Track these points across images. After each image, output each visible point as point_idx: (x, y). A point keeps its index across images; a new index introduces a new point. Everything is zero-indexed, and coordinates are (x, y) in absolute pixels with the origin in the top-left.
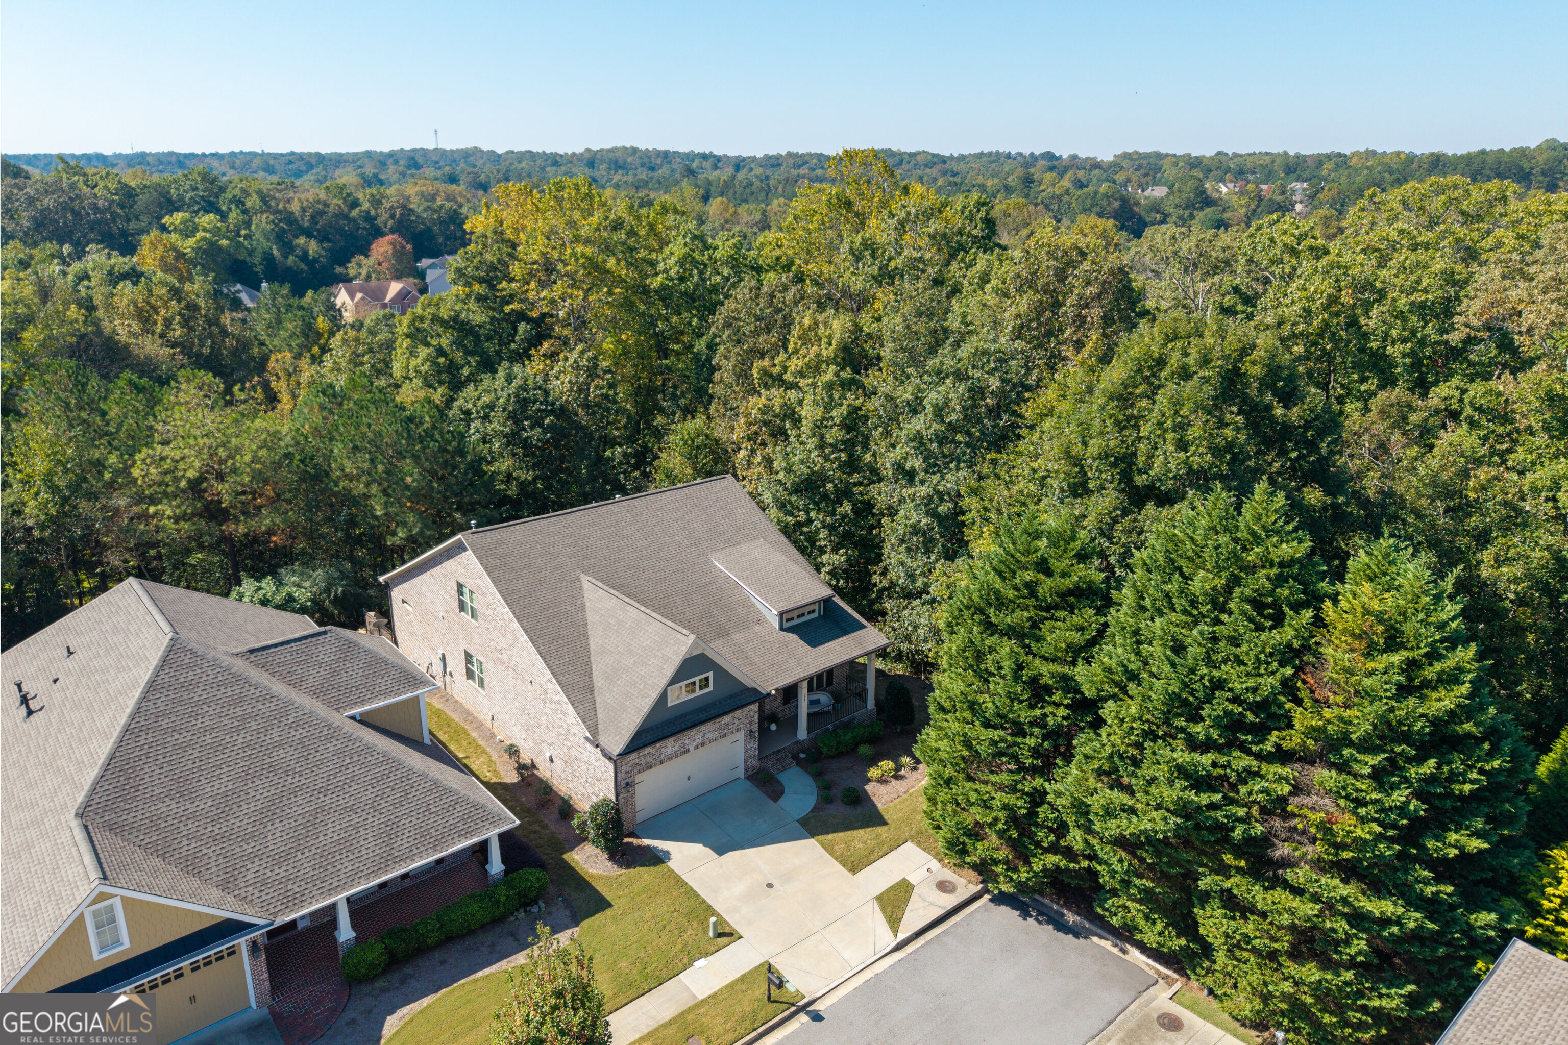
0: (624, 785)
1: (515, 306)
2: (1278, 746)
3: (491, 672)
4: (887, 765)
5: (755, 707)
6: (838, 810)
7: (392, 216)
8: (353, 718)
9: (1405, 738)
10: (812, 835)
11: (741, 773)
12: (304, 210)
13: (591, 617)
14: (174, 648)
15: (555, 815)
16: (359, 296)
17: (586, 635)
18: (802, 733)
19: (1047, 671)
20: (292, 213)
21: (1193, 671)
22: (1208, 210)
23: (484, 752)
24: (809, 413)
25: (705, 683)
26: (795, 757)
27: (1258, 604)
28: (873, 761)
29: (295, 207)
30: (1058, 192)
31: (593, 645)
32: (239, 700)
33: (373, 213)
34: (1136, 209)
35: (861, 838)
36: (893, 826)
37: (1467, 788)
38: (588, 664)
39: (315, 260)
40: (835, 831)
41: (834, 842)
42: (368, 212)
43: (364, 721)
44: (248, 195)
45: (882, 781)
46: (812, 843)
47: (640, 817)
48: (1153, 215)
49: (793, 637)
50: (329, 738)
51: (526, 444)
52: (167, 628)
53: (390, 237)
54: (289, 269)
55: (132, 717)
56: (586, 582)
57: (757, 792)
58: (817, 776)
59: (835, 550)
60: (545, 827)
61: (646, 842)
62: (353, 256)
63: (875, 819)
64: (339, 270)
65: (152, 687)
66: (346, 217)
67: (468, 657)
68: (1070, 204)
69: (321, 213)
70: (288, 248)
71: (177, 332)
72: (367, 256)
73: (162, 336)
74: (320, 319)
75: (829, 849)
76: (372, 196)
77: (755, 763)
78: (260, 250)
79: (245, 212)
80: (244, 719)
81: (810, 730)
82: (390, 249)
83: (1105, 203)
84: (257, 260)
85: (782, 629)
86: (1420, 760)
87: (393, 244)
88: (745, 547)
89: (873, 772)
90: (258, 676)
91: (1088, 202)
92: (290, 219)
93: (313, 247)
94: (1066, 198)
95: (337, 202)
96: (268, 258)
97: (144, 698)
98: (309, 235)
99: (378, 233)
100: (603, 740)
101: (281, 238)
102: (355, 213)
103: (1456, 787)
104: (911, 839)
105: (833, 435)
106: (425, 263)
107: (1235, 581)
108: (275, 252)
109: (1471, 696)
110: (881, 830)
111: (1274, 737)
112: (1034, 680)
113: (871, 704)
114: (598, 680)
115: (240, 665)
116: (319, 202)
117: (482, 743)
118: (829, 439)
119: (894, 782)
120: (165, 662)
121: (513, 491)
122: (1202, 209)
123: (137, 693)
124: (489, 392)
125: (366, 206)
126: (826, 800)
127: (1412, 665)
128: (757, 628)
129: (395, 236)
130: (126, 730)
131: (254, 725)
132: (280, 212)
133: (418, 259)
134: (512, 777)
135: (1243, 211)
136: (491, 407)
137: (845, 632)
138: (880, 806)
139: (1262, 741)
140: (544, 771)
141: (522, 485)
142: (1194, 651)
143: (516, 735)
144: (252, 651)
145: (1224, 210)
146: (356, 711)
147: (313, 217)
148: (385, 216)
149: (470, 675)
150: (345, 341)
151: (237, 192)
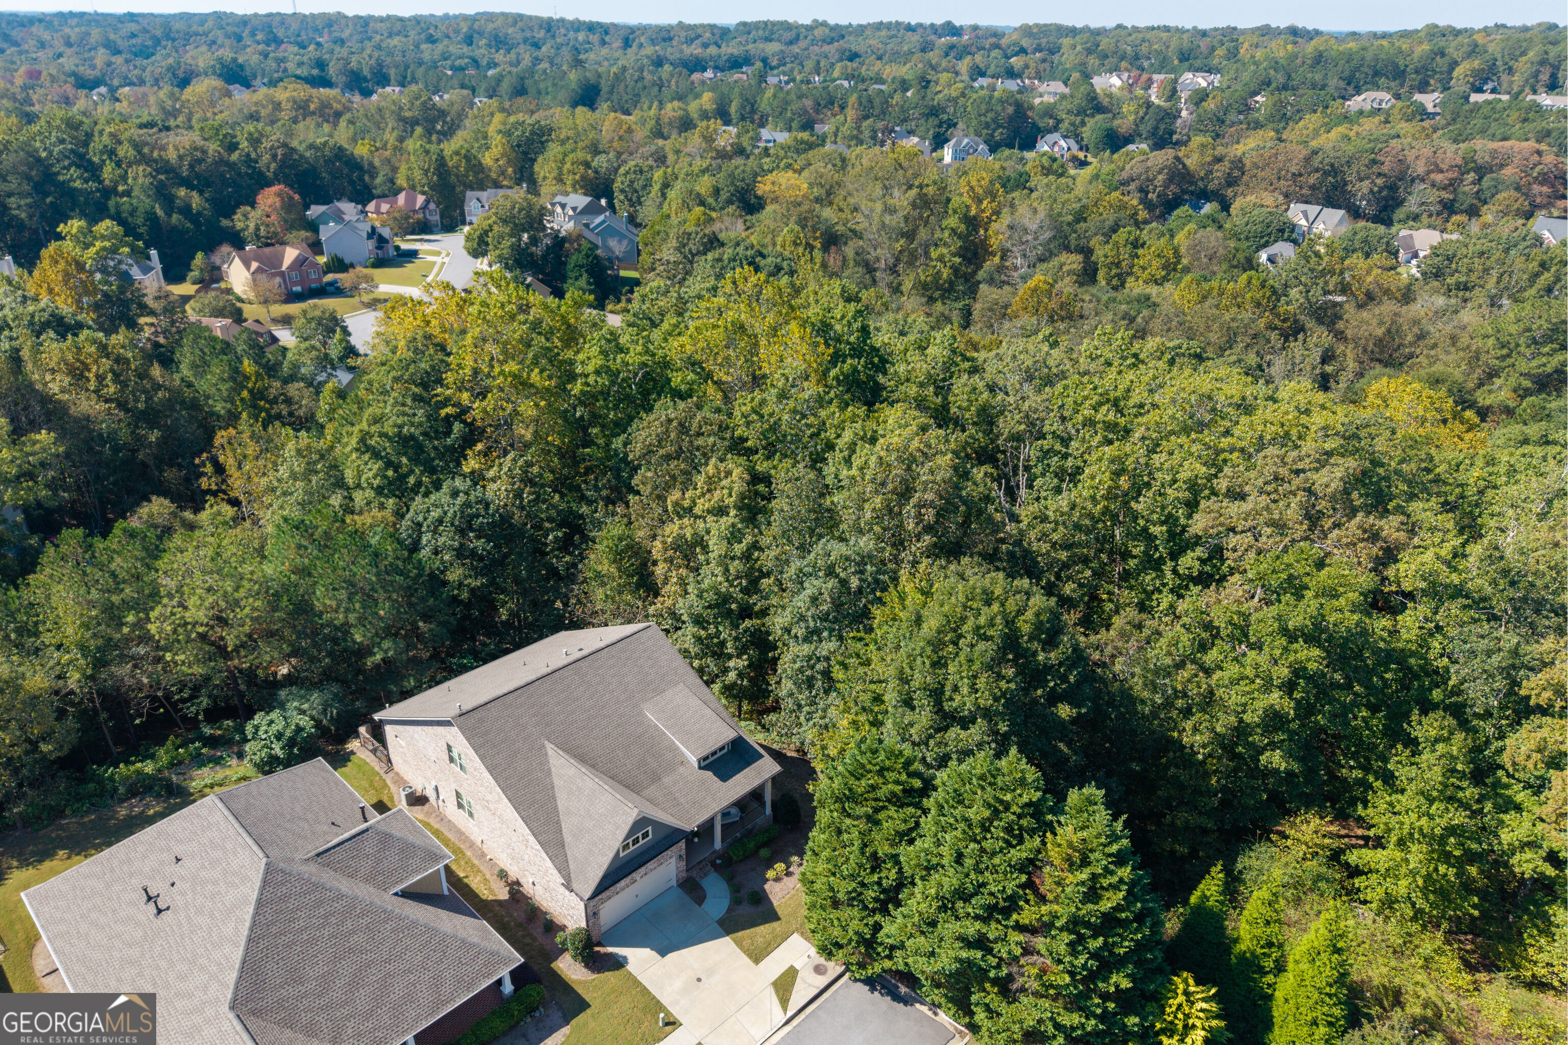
0: (592, 915)
1: (449, 410)
2: (1017, 922)
3: (477, 809)
4: (780, 866)
5: (682, 844)
6: (746, 909)
7: (274, 156)
8: (396, 894)
9: (1088, 925)
10: (728, 933)
11: (674, 883)
12: (181, 158)
13: (557, 782)
14: (269, 870)
15: (540, 930)
16: (255, 265)
17: (554, 797)
18: (718, 844)
19: (884, 849)
20: (168, 161)
21: (967, 875)
22: (1099, 117)
23: (479, 871)
24: (716, 547)
25: (645, 835)
26: (713, 864)
27: (1008, 830)
28: (770, 866)
29: (172, 155)
30: (954, 94)
31: (561, 807)
32: (320, 903)
33: (253, 155)
34: (1030, 113)
35: (763, 931)
36: (784, 919)
37: (1122, 951)
38: (558, 823)
39: (199, 214)
40: (743, 929)
41: (743, 939)
42: (248, 155)
43: (405, 894)
44: (120, 143)
45: (777, 879)
46: (727, 939)
47: (603, 929)
48: (1046, 120)
49: (709, 774)
50: (388, 919)
51: (473, 553)
52: (261, 855)
53: (276, 188)
54: (174, 229)
55: (251, 929)
56: (550, 748)
57: (687, 899)
58: (730, 880)
59: (739, 656)
60: (535, 939)
61: (610, 949)
62: (237, 206)
63: (771, 916)
64: (225, 222)
65: (260, 904)
66: (228, 164)
67: (458, 795)
68: (965, 108)
69: (200, 161)
70: (168, 201)
71: (111, 389)
72: (253, 207)
73: (96, 391)
74: (246, 362)
75: (739, 944)
76: (250, 134)
77: (684, 874)
78: (141, 209)
79: (118, 164)
80: (326, 917)
81: (723, 840)
82: (277, 202)
83: (999, 108)
84: (140, 221)
85: (700, 768)
86: (1095, 937)
87: (279, 195)
88: (669, 694)
89: (770, 874)
90: (327, 877)
91: (983, 107)
92: (165, 167)
93: (196, 201)
94: (961, 101)
95: (213, 147)
96: (151, 218)
97: (256, 913)
98: (190, 187)
99: (262, 182)
100: (575, 886)
101: (163, 194)
102: (235, 157)
103: (1117, 951)
104: (797, 930)
105: (735, 566)
106: (315, 211)
107: (996, 813)
108: (159, 212)
109: (1124, 899)
110: (775, 924)
111: (1015, 916)
112: (874, 854)
113: (768, 810)
114: (568, 838)
115: (312, 868)
116: (196, 149)
117: (476, 862)
118: (732, 570)
119: (786, 879)
120: (265, 883)
121: (465, 595)
122: (1093, 116)
123: (251, 910)
124: (437, 506)
125: (244, 144)
126: (736, 902)
127: (1094, 877)
128: (681, 769)
129: (282, 186)
130: (250, 940)
131: (333, 920)
132: (156, 161)
133: (307, 207)
134: (503, 894)
135: (1132, 118)
136: (440, 521)
137: (748, 764)
138: (775, 903)
139: (1007, 919)
140: (527, 889)
141: (472, 591)
142: (969, 862)
143: (505, 862)
144: (318, 855)
145: (1114, 117)
146: (398, 888)
147: (191, 166)
148: (266, 158)
149: (460, 806)
150: (299, 452)
151: (106, 139)
